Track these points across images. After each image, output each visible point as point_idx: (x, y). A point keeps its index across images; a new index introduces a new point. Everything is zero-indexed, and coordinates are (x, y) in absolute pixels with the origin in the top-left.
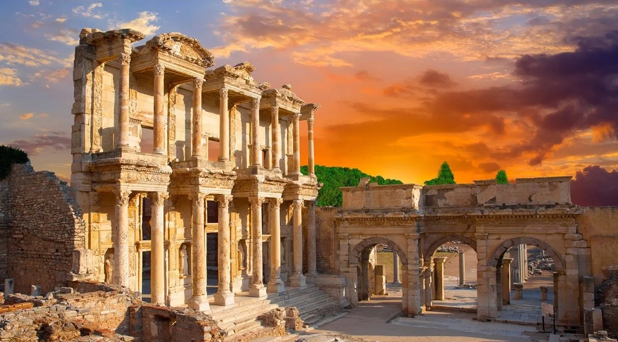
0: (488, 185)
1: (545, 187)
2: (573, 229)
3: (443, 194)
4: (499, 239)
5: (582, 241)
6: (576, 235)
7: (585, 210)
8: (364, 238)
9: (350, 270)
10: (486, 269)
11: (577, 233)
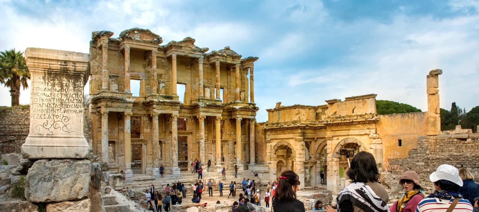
0: (333, 103)
1: (360, 103)
2: (373, 131)
3: (324, 112)
4: (338, 139)
5: (379, 139)
6: (375, 135)
7: (382, 117)
8: (278, 141)
9: (271, 162)
10: (331, 160)
11: (376, 133)
